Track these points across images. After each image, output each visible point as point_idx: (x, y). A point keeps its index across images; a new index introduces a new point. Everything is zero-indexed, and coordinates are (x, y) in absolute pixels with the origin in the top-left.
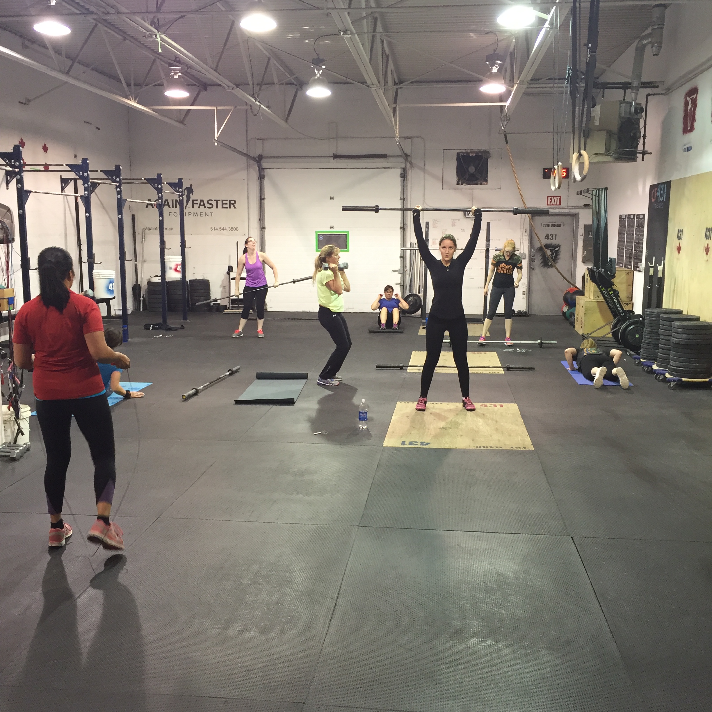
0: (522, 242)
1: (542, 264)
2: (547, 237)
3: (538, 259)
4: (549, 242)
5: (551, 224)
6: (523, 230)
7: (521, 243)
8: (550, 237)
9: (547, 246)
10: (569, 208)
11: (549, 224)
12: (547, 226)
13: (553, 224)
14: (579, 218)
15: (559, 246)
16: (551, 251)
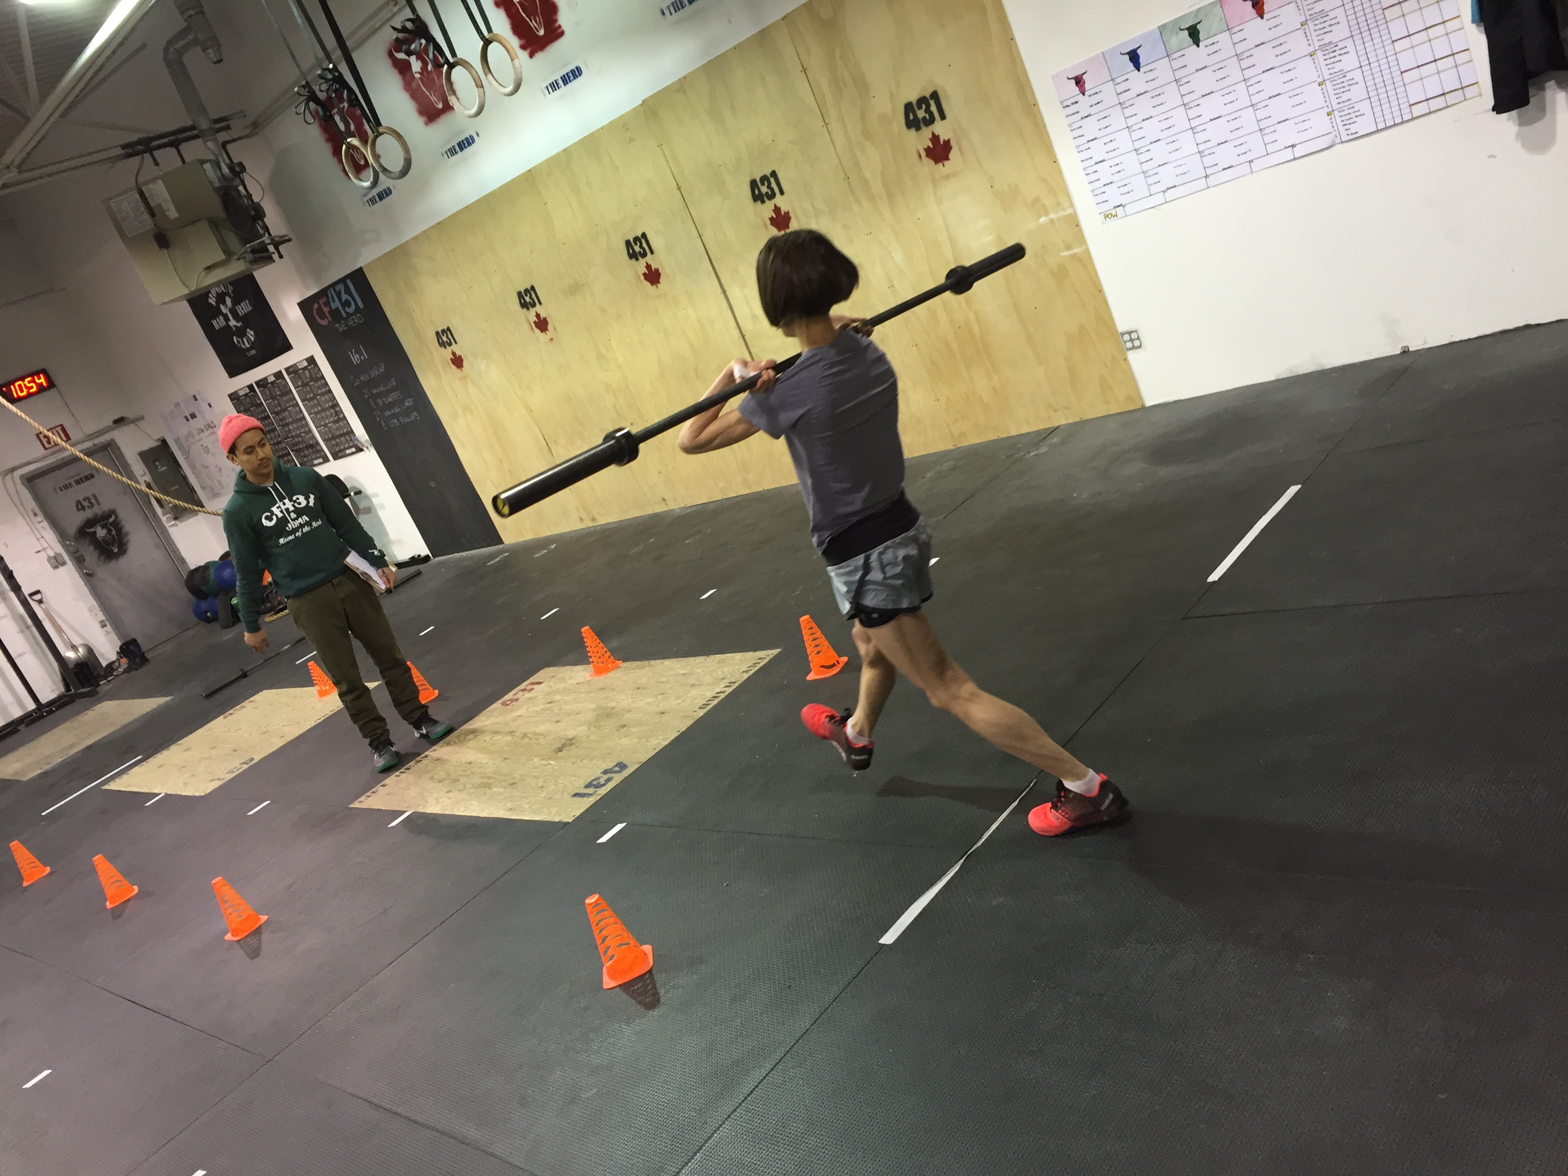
0: (39, 537)
1: (102, 558)
2: (80, 507)
3: (90, 554)
4: (88, 514)
5: (72, 481)
6: (28, 515)
7: (38, 539)
8: (86, 504)
9: (91, 523)
10: (90, 437)
11: (69, 481)
12: (66, 487)
13: (76, 478)
14: (119, 448)
15: (112, 512)
16: (103, 527)
